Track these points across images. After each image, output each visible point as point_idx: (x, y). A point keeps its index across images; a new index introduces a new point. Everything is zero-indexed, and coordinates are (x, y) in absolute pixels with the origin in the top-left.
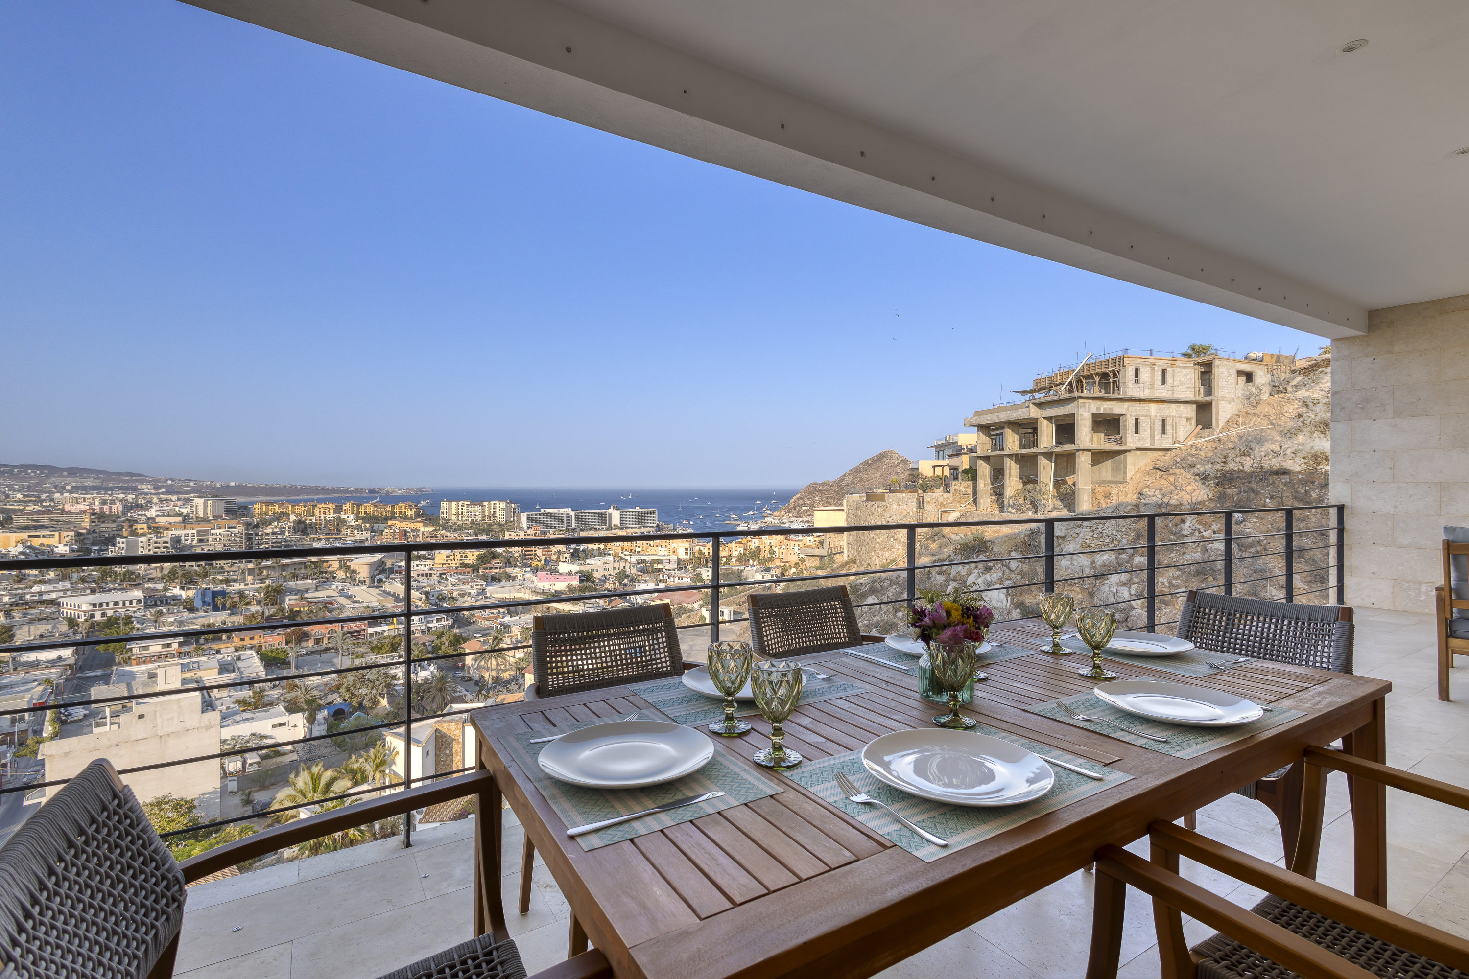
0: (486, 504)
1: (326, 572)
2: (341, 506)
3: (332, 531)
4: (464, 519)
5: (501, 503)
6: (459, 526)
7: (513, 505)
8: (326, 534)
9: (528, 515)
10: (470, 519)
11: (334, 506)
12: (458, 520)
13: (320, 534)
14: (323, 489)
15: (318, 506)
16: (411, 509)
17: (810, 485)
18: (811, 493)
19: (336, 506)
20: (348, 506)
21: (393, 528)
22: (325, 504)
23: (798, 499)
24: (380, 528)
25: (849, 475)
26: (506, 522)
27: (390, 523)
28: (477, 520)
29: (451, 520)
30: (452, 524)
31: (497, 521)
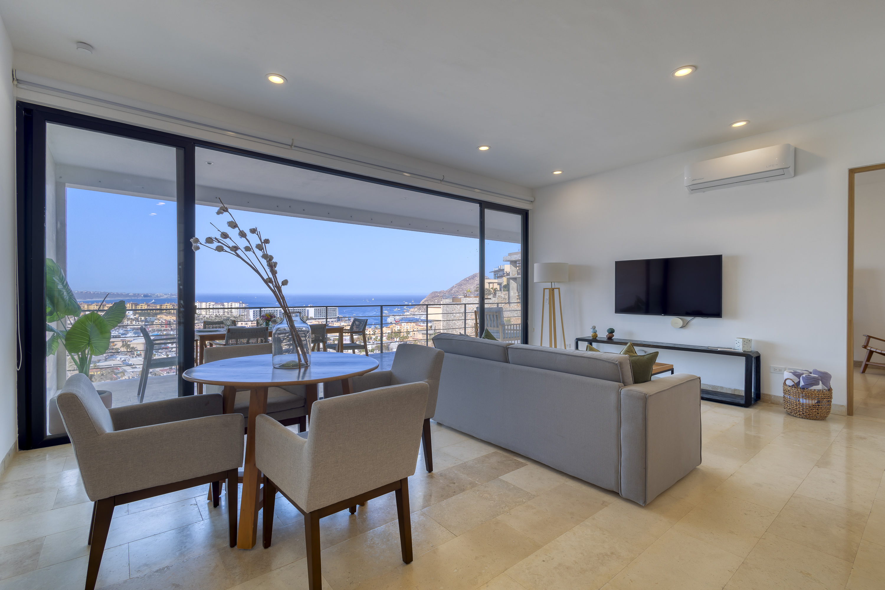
1: (113, 349)
4: (210, 314)
5: (236, 304)
6: (207, 318)
7: (244, 305)
9: (254, 311)
10: (215, 314)
12: (206, 314)
17: (432, 293)
18: (433, 297)
20: (128, 305)
21: (161, 320)
23: (425, 301)
24: (152, 320)
25: (456, 287)
26: (239, 315)
27: (159, 316)
28: (219, 315)
29: (202, 314)
30: (202, 317)
31: (233, 315)
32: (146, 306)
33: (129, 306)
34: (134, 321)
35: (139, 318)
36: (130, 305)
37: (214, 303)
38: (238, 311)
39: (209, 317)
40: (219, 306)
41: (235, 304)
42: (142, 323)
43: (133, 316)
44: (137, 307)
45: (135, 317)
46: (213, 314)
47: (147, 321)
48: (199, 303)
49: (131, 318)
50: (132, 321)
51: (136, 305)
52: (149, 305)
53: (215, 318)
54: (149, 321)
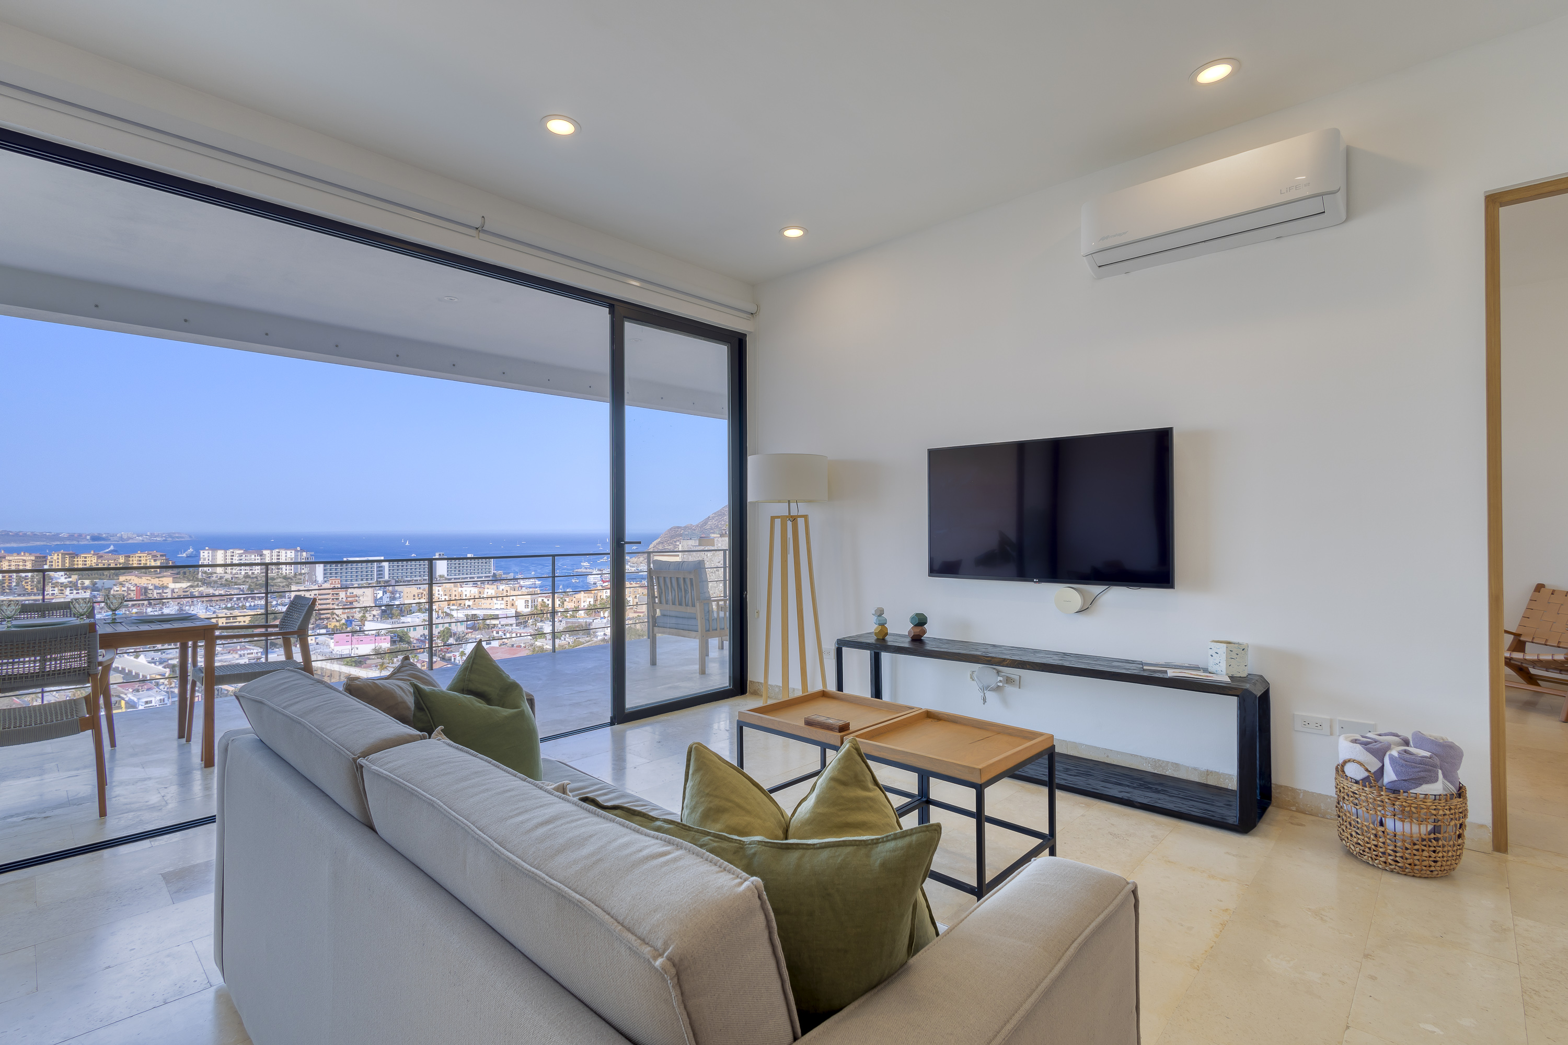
0: (265, 552)
2: (45, 557)
3: (29, 591)
5: (289, 552)
6: (226, 580)
7: (304, 554)
8: (19, 595)
9: (325, 566)
11: (33, 558)
12: (226, 573)
13: (8, 594)
14: (17, 534)
15: (8, 558)
16: (155, 560)
17: (671, 529)
18: (672, 537)
19: (36, 557)
20: (55, 557)
21: (127, 585)
22: (19, 554)
23: (658, 544)
24: (106, 586)
25: (713, 518)
26: (295, 574)
27: (122, 579)
28: (253, 573)
29: (215, 573)
30: (217, 579)
31: (282, 574)
32: (96, 558)
33: (58, 559)
34: (68, 589)
35: (79, 582)
36: (60, 557)
37: (242, 551)
38: (293, 570)
39: (232, 579)
40: (253, 556)
41: (286, 553)
42: (85, 592)
43: (66, 578)
44: (76, 560)
45: (70, 580)
46: (239, 572)
47: (97, 587)
48: (210, 552)
49: (61, 583)
50: (63, 588)
51: (73, 556)
52: (102, 557)
53: (244, 580)
54: (101, 588)
